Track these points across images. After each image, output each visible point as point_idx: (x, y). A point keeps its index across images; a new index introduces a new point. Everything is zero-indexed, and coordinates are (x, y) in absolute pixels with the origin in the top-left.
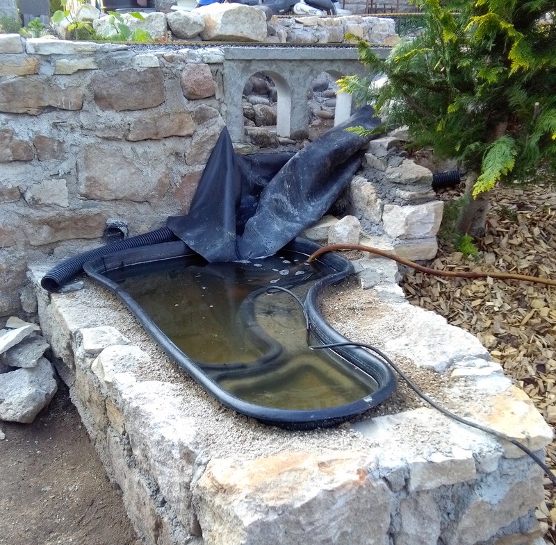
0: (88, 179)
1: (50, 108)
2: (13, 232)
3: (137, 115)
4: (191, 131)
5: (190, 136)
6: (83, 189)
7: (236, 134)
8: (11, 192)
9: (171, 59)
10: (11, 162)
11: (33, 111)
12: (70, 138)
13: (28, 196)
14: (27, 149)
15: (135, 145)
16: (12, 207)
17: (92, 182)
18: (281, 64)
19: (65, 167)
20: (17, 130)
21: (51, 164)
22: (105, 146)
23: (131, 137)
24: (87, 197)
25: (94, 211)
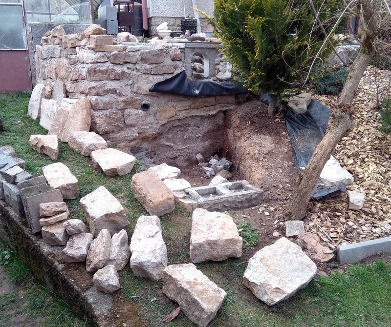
0: (137, 87)
1: (127, 62)
2: (112, 104)
3: (154, 65)
4: (173, 72)
5: (172, 73)
6: (135, 90)
7: (188, 74)
8: (112, 90)
9: (167, 47)
10: (113, 80)
11: (122, 63)
12: (132, 73)
13: (117, 92)
14: (119, 75)
15: (153, 76)
16: (113, 95)
17: (139, 88)
18: (205, 49)
19: (130, 82)
20: (116, 69)
21: (126, 82)
22: (144, 76)
23: (152, 73)
24: (136, 93)
25: (139, 98)
